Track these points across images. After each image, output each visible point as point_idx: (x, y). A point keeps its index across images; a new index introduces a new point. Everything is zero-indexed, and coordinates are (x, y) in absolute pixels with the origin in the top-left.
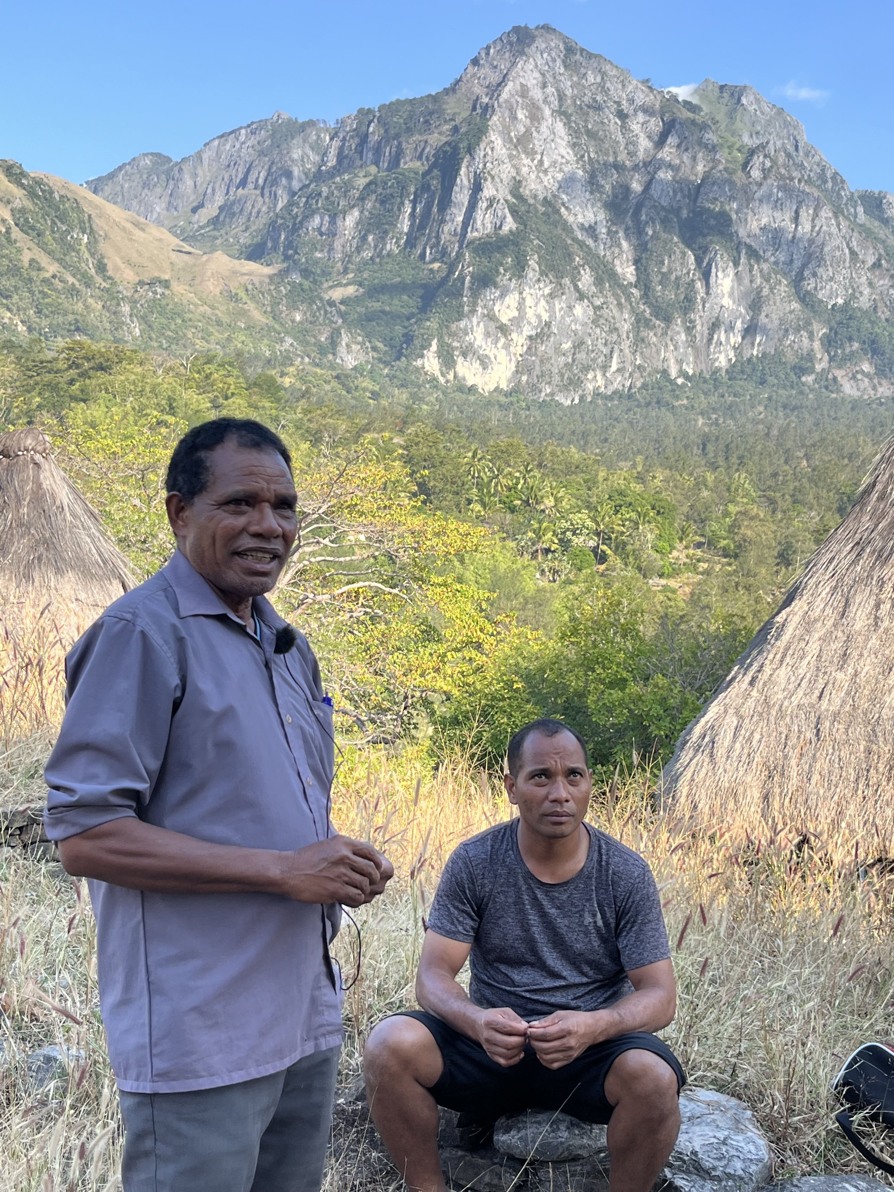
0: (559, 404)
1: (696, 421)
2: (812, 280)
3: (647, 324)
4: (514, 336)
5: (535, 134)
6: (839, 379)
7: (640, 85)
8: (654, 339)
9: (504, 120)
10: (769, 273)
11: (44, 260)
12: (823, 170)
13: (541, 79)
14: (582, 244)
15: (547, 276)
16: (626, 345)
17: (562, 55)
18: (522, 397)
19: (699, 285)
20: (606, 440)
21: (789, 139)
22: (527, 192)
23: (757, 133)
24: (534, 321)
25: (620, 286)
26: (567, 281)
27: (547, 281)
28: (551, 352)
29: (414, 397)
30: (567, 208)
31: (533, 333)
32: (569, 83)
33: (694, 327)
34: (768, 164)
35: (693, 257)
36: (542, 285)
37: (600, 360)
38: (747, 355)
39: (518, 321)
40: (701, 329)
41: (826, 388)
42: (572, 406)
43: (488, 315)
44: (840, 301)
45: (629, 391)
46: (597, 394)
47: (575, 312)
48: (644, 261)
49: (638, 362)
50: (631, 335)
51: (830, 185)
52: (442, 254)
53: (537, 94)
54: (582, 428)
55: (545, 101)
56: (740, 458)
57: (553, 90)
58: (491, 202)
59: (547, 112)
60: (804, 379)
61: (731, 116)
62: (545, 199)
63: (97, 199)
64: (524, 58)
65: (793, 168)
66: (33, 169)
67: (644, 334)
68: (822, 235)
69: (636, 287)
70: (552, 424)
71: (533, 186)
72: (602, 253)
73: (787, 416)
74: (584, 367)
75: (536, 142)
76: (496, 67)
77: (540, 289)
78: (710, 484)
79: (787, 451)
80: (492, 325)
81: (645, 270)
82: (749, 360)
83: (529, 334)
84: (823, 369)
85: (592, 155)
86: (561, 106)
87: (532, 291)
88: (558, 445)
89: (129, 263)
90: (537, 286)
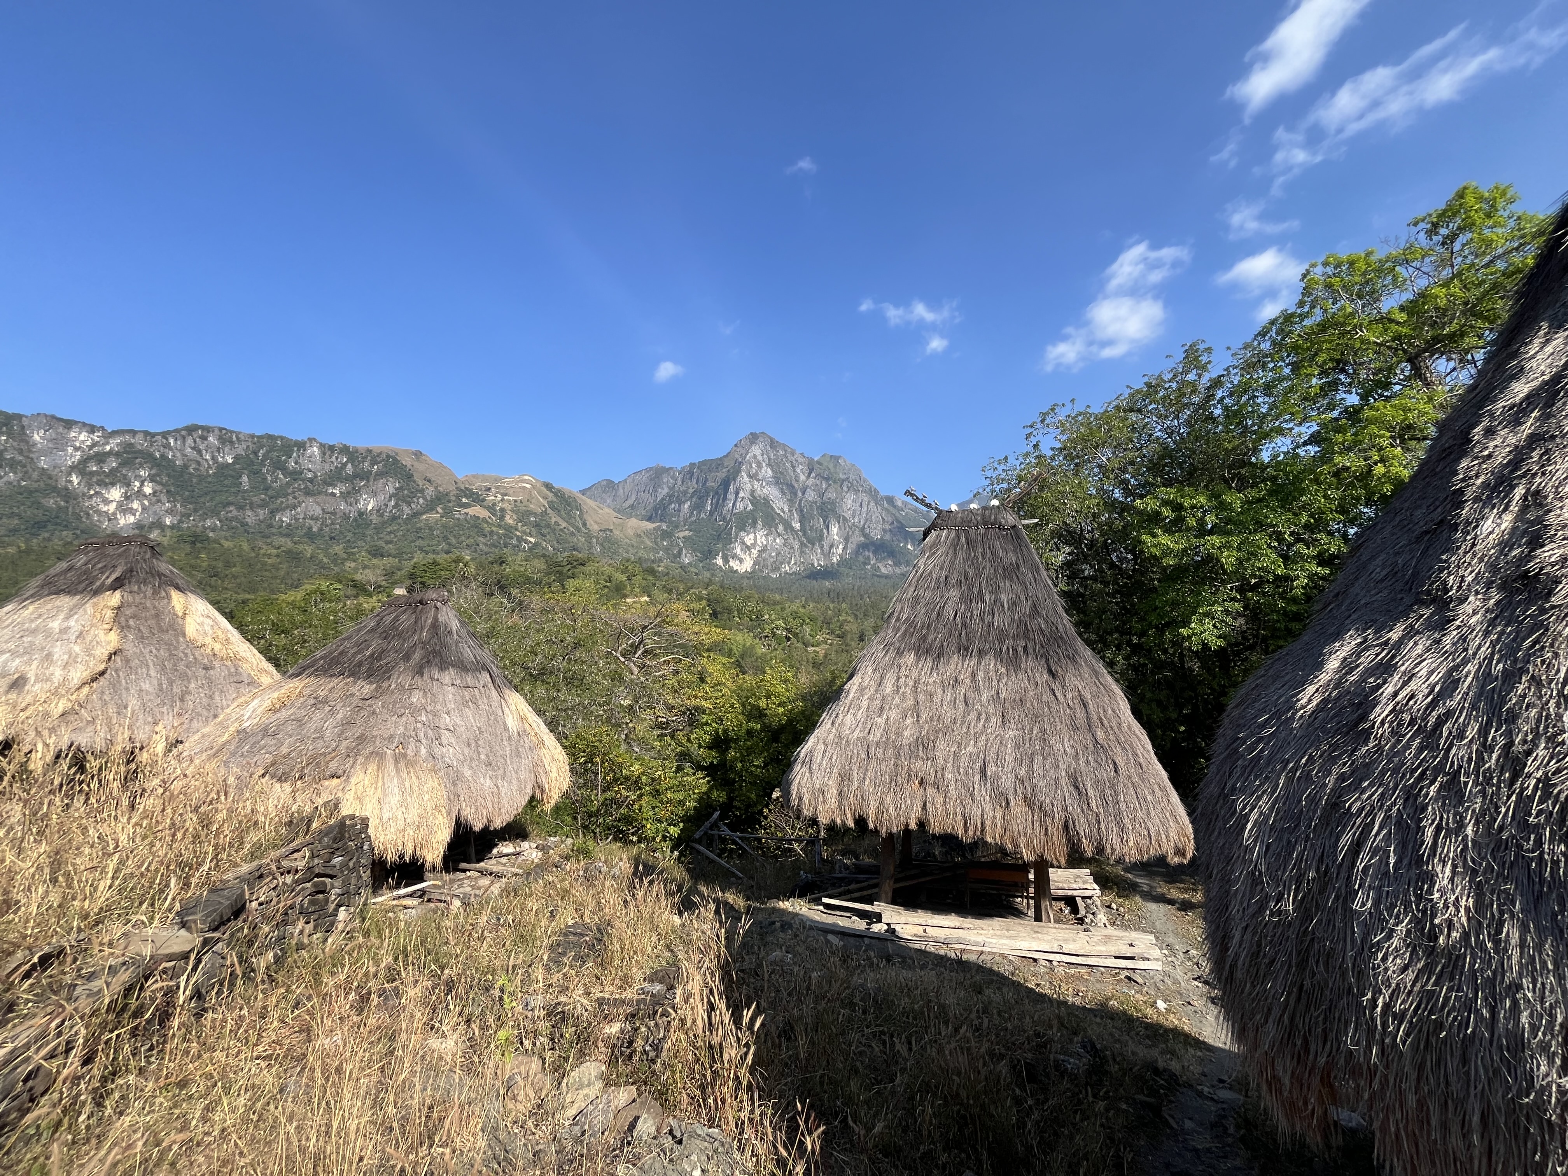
2: (868, 529)
3: (806, 546)
4: (753, 550)
5: (760, 473)
6: (880, 567)
7: (800, 455)
8: (808, 551)
9: (747, 467)
10: (852, 527)
11: (560, 521)
12: (871, 487)
13: (761, 453)
14: (779, 515)
15: (765, 527)
16: (797, 554)
17: (769, 444)
18: (756, 575)
19: (825, 530)
20: (790, 592)
21: (857, 476)
22: (757, 495)
23: (845, 473)
24: (760, 544)
25: (795, 531)
26: (773, 529)
27: (765, 529)
28: (767, 557)
29: (713, 575)
30: (772, 501)
31: (760, 549)
32: (772, 454)
33: (824, 547)
34: (850, 485)
35: (822, 520)
36: (763, 531)
37: (787, 560)
38: (844, 558)
39: (754, 545)
40: (826, 547)
41: (875, 570)
42: (776, 578)
43: (742, 542)
44: (879, 537)
45: (799, 572)
47: (777, 541)
48: (803, 522)
49: (802, 561)
50: (799, 550)
51: (873, 493)
52: (724, 519)
53: (760, 458)
54: (781, 586)
55: (763, 460)
56: (843, 598)
57: (767, 456)
58: (743, 498)
59: (764, 465)
60: (867, 567)
62: (764, 498)
63: (584, 497)
64: (755, 444)
65: (859, 487)
66: (556, 485)
67: (804, 549)
68: (871, 512)
69: (800, 531)
70: (768, 585)
71: (759, 493)
72: (787, 518)
73: (860, 581)
74: (781, 563)
75: (760, 476)
76: (744, 448)
78: (832, 608)
79: (861, 595)
80: (744, 546)
81: (804, 525)
82: (845, 560)
83: (758, 549)
84: (874, 563)
85: (782, 481)
86: (769, 463)
87: (760, 533)
88: (771, 593)
89: (596, 522)
90: (761, 531)
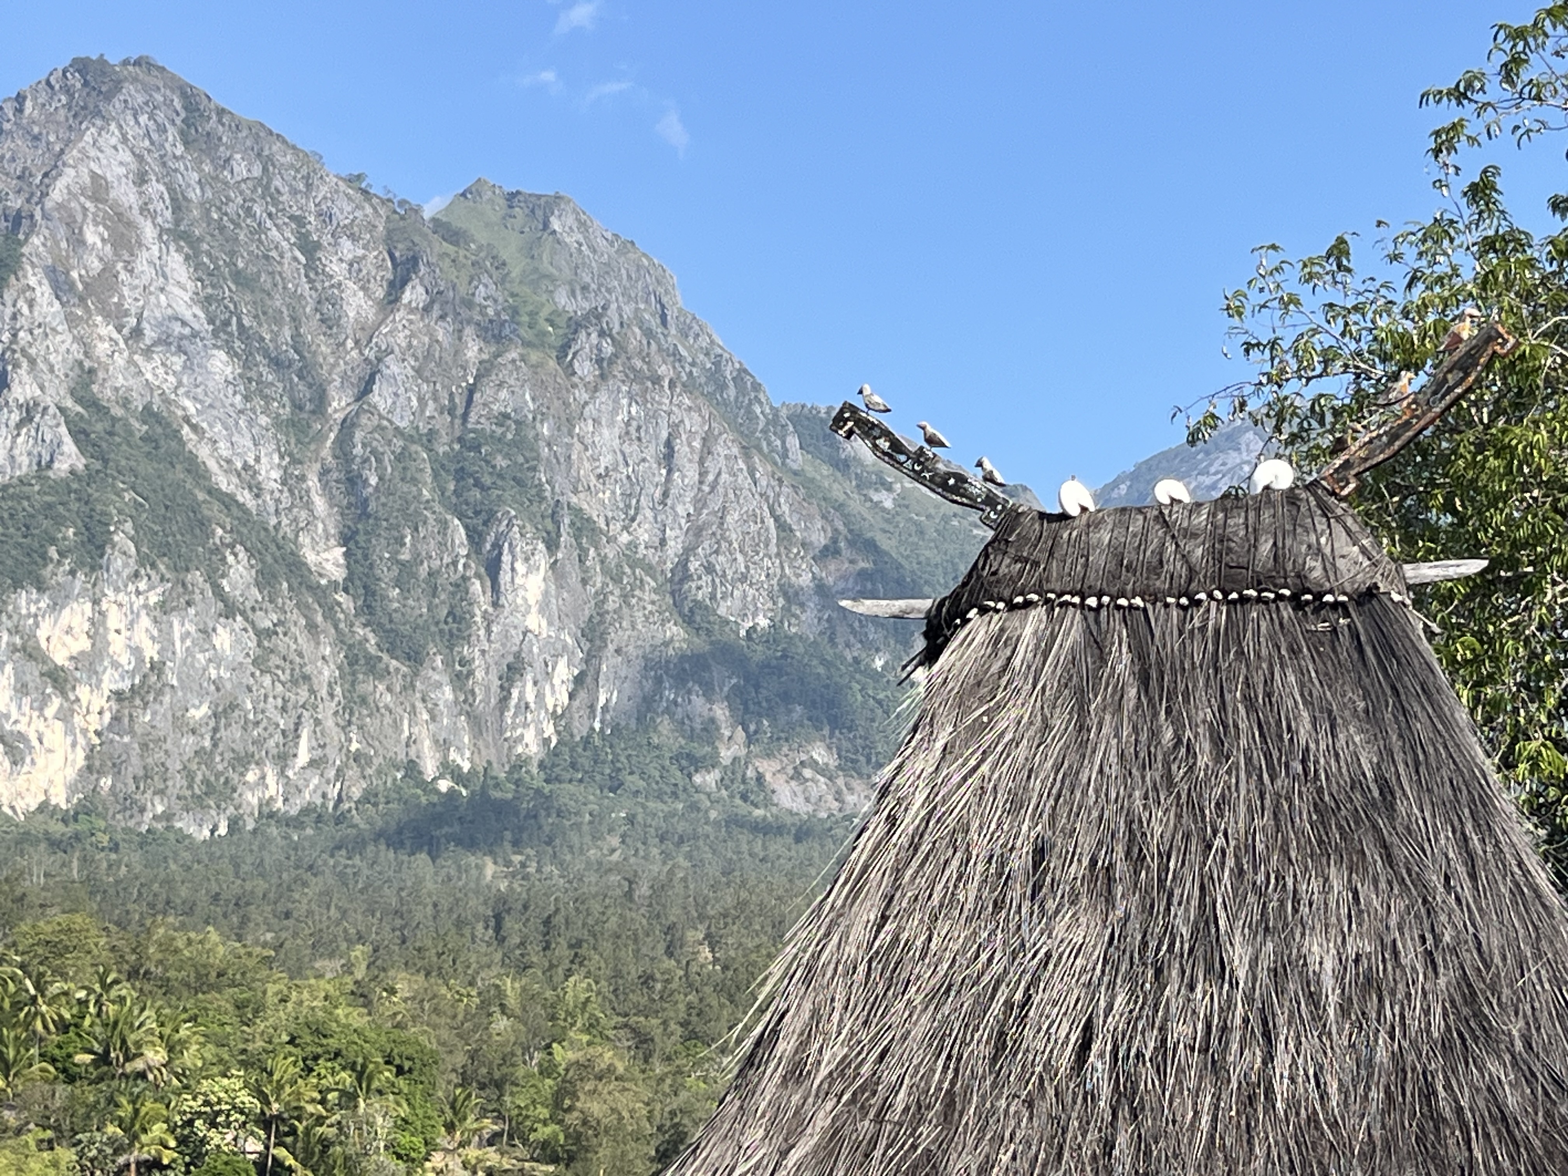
0: (182, 838)
1: (480, 868)
2: (706, 579)
3: (373, 667)
4: (83, 692)
5: (123, 276)
6: (768, 777)
7: (342, 186)
8: (388, 698)
9: (57, 243)
10: (619, 566)
12: (717, 364)
13: (134, 166)
14: (228, 502)
15: (153, 566)
17: (178, 121)
18: (102, 824)
19: (476, 586)
20: (287, 915)
21: (647, 302)
22: (108, 392)
23: (585, 288)
24: (125, 659)
25: (314, 589)
26: (196, 577)
27: (155, 577)
28: (164, 726)
30: (195, 428)
31: (125, 685)
32: (195, 176)
33: (471, 673)
34: (608, 349)
35: (462, 531)
36: (143, 585)
37: (271, 743)
38: (580, 730)
39: (91, 661)
40: (485, 677)
41: (744, 797)
42: (213, 840)
43: (24, 649)
44: (763, 622)
45: (336, 807)
46: (267, 815)
47: (216, 641)
48: (361, 538)
49: (354, 747)
50: (338, 690)
51: (732, 392)
53: (126, 195)
54: (236, 888)
55: (144, 209)
56: (576, 945)
57: (162, 188)
58: (30, 411)
59: (149, 232)
60: (697, 779)
61: (530, 251)
62: (147, 408)
64: (99, 122)
65: (658, 359)
67: (366, 686)
68: (720, 490)
69: (346, 590)
70: (168, 882)
71: (120, 381)
72: (273, 521)
73: (666, 856)
74: (238, 759)
75: (126, 291)
76: (36, 138)
77: (138, 593)
78: (512, 1001)
79: (670, 929)
80: (33, 672)
81: (366, 557)
82: (587, 741)
83: (114, 687)
84: (735, 759)
85: (246, 322)
86: (177, 222)
87: (122, 597)
88: (183, 927)
90: (131, 587)
